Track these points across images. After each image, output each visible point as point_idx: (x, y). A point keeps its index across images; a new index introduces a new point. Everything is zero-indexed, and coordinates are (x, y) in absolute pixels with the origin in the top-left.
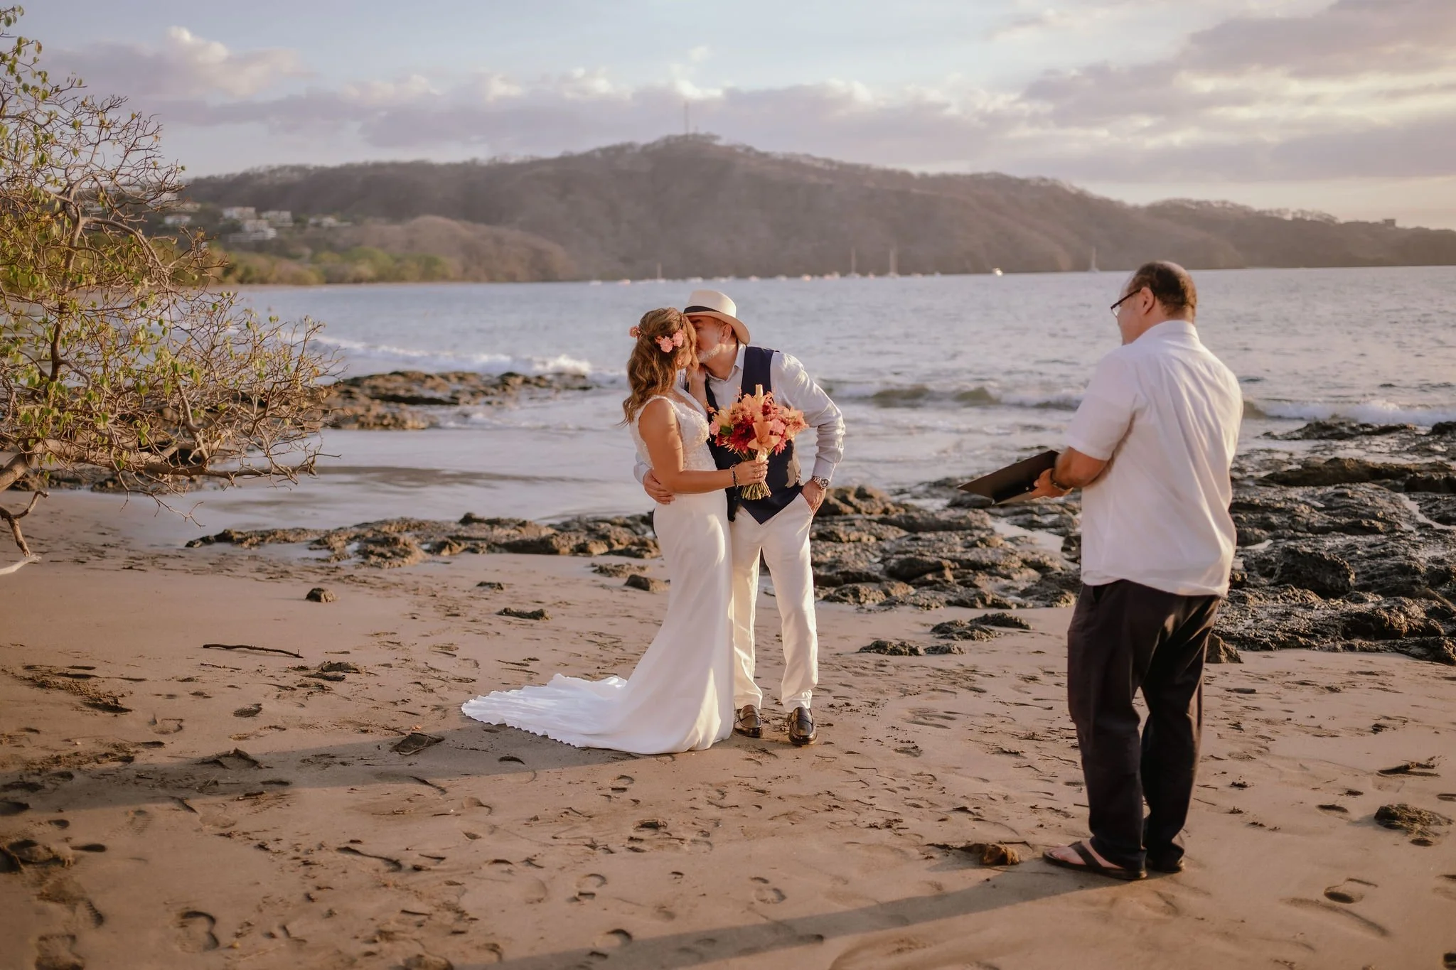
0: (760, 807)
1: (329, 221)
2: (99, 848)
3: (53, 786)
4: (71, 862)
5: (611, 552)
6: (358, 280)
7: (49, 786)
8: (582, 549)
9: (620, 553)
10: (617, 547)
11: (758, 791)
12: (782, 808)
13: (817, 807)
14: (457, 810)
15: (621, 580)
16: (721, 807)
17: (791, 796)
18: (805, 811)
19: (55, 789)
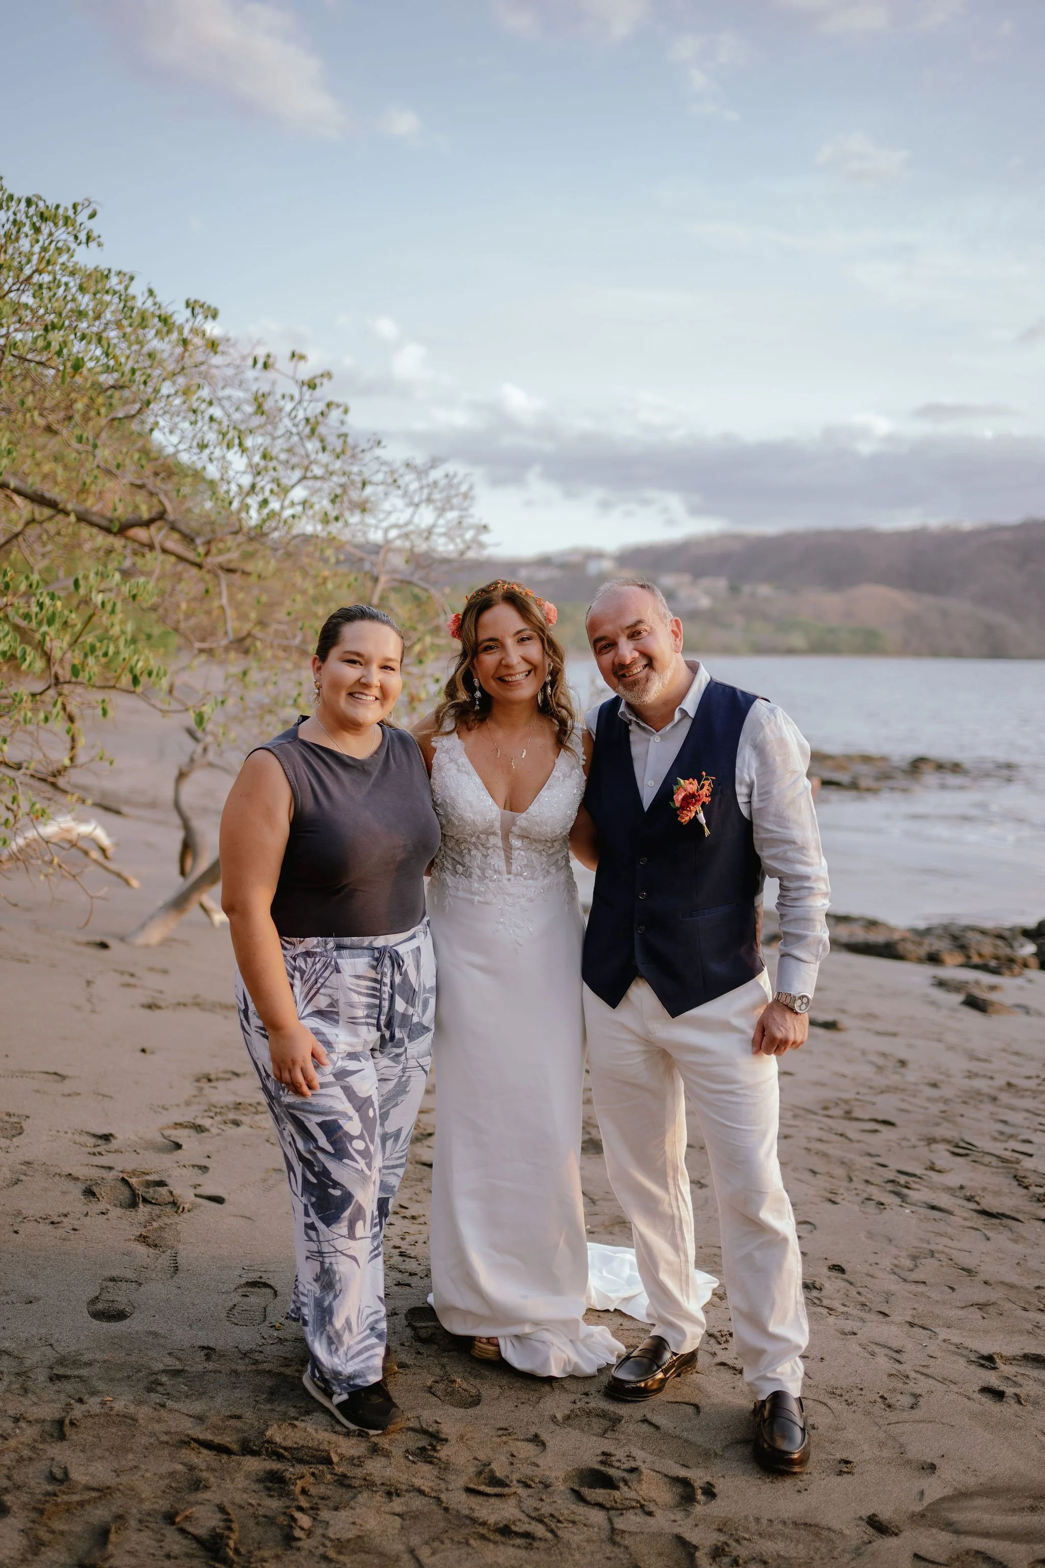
0: (953, 1289)
1: (765, 590)
2: (219, 1200)
3: (219, 1131)
4: (186, 1209)
5: (968, 965)
6: (791, 651)
7: (214, 1130)
8: (934, 959)
9: (976, 967)
10: (976, 960)
11: (963, 1269)
12: (981, 1295)
13: (1029, 1303)
14: (596, 1226)
15: (960, 998)
16: (905, 1280)
17: (1002, 1283)
18: (1011, 1305)
19: (218, 1135)
